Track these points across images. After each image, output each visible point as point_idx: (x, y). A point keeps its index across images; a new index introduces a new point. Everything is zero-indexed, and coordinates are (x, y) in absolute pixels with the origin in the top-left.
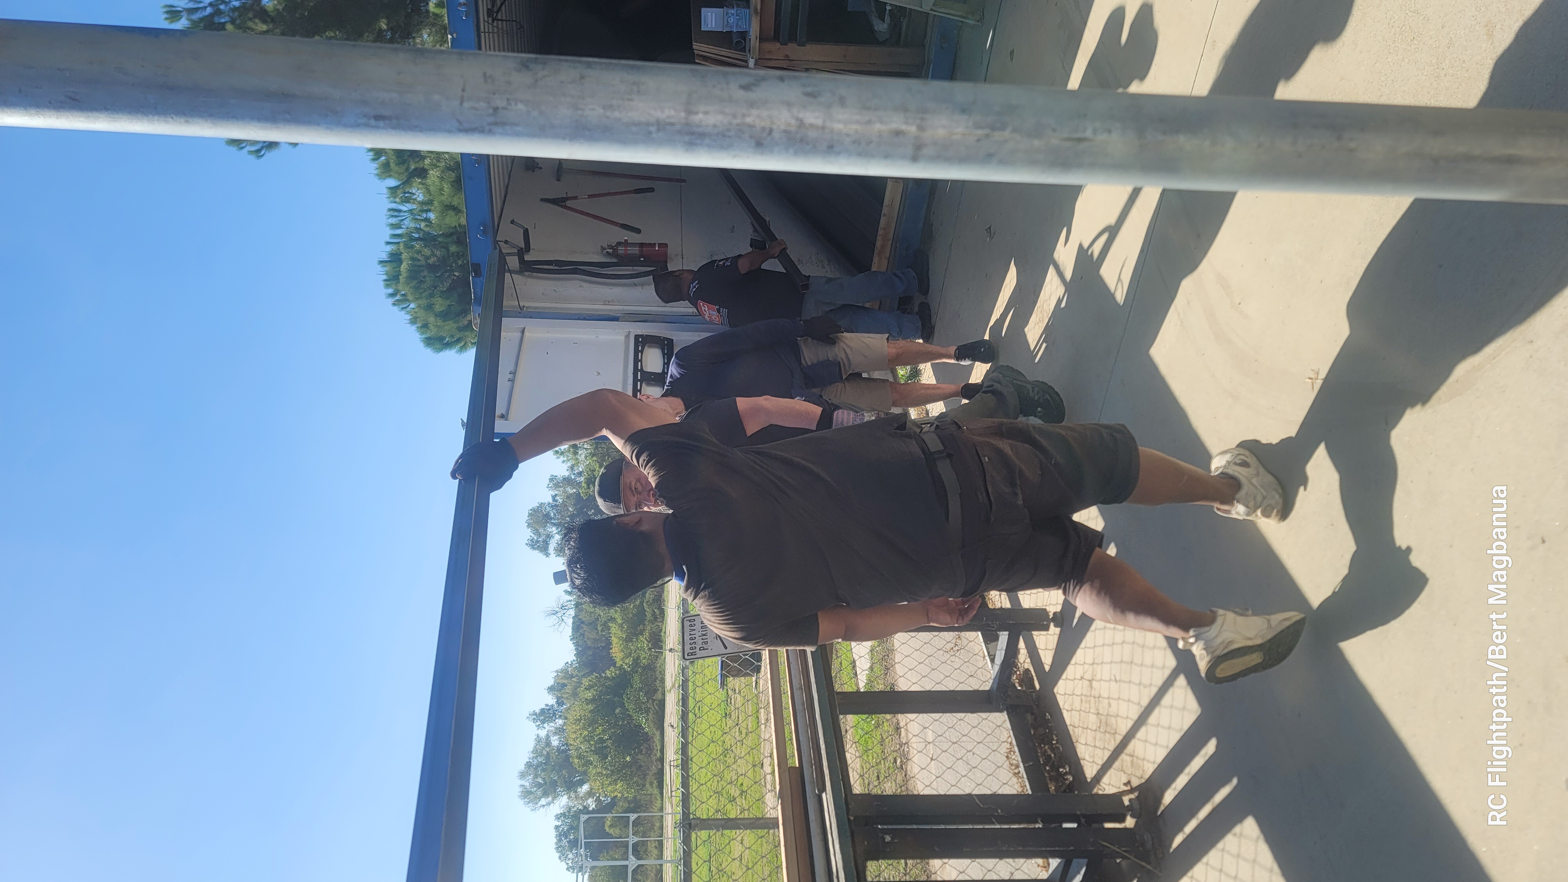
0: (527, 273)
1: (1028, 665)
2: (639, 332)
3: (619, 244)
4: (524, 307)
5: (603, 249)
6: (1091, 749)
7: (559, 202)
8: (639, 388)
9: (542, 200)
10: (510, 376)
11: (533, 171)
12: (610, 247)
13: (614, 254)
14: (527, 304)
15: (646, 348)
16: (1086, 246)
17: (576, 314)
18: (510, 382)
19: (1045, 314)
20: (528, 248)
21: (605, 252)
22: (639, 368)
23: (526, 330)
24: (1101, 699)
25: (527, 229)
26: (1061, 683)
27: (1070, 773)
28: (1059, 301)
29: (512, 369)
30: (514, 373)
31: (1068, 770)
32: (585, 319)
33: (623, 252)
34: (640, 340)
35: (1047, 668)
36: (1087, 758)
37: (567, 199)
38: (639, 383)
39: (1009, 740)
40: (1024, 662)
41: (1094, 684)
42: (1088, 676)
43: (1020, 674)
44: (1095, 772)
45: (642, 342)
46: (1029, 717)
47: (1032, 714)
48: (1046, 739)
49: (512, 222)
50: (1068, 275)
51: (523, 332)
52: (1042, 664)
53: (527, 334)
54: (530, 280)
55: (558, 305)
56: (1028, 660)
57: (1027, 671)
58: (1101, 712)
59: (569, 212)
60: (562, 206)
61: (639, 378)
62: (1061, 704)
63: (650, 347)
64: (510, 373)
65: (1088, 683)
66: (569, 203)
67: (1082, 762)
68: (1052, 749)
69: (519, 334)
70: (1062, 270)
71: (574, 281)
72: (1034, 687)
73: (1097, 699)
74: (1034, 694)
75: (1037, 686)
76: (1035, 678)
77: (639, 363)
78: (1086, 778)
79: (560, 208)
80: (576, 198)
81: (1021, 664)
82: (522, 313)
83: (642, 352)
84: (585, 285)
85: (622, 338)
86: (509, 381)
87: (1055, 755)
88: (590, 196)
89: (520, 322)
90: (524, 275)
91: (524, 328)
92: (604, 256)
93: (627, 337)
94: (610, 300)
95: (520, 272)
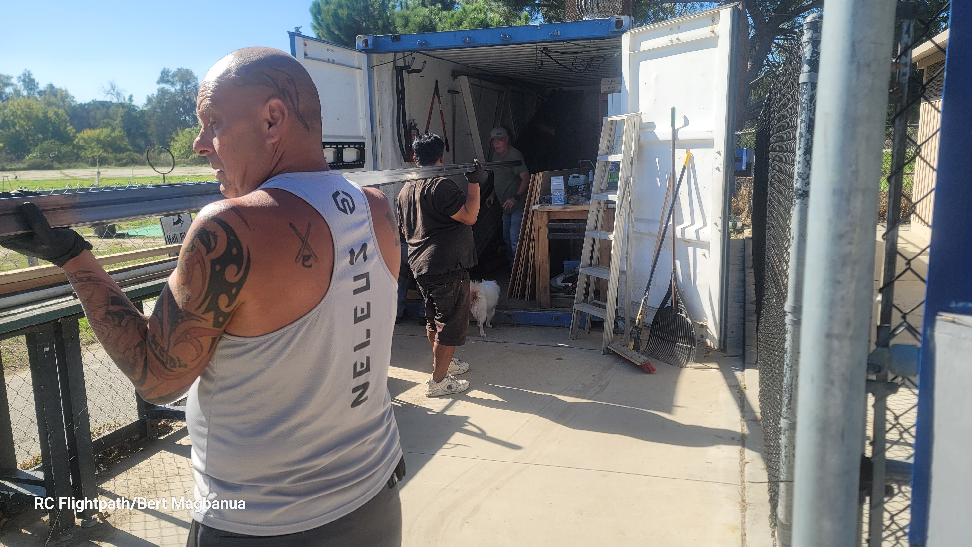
0: (395, 71)
1: (175, 429)
2: (366, 145)
3: (418, 130)
4: (374, 69)
5: (414, 120)
6: (125, 484)
7: (436, 92)
8: (332, 146)
9: (437, 80)
10: (331, 60)
11: (452, 76)
12: (415, 125)
13: (411, 128)
14: (375, 71)
15: (357, 150)
16: (469, 420)
17: (372, 103)
18: (327, 60)
19: (419, 403)
20: (409, 72)
21: (412, 122)
22: (345, 146)
23: (360, 70)
24: (167, 484)
25: (422, 72)
26: (170, 454)
27: (100, 472)
28: (431, 410)
29: (336, 61)
30: (333, 62)
31: (103, 470)
32: (370, 109)
33: (413, 133)
34: (362, 146)
35: (178, 442)
36: (117, 482)
37: (439, 97)
38: (335, 146)
39: (117, 425)
40: (177, 426)
41: (178, 477)
42: (181, 472)
43: (167, 425)
44: (108, 489)
45: (360, 147)
46: (137, 436)
47: (140, 438)
48: (122, 450)
49: (425, 62)
50: (448, 413)
51: (359, 68)
52: (180, 438)
53: (358, 71)
54: (390, 73)
55: (376, 92)
56: (179, 429)
57: (171, 429)
58: (157, 486)
59: (431, 98)
60: (434, 93)
61: (338, 146)
62: (154, 457)
63: (357, 152)
64: (333, 60)
65: (177, 473)
66: (436, 98)
67: (113, 479)
68: (116, 457)
69: (357, 66)
70: (450, 408)
71: (392, 102)
72: (161, 435)
73: (166, 481)
74: (155, 437)
75: (162, 438)
76: (167, 435)
77: (347, 146)
78: (101, 484)
79: (433, 93)
80: (440, 102)
81: (175, 424)
82: (371, 67)
83: (354, 147)
84: (391, 108)
85: (361, 134)
86: (329, 59)
87: (112, 459)
88: (441, 111)
89: (365, 66)
90: (393, 69)
91: (361, 69)
92: (409, 121)
93: (362, 137)
94: (384, 126)
95: (395, 67)
